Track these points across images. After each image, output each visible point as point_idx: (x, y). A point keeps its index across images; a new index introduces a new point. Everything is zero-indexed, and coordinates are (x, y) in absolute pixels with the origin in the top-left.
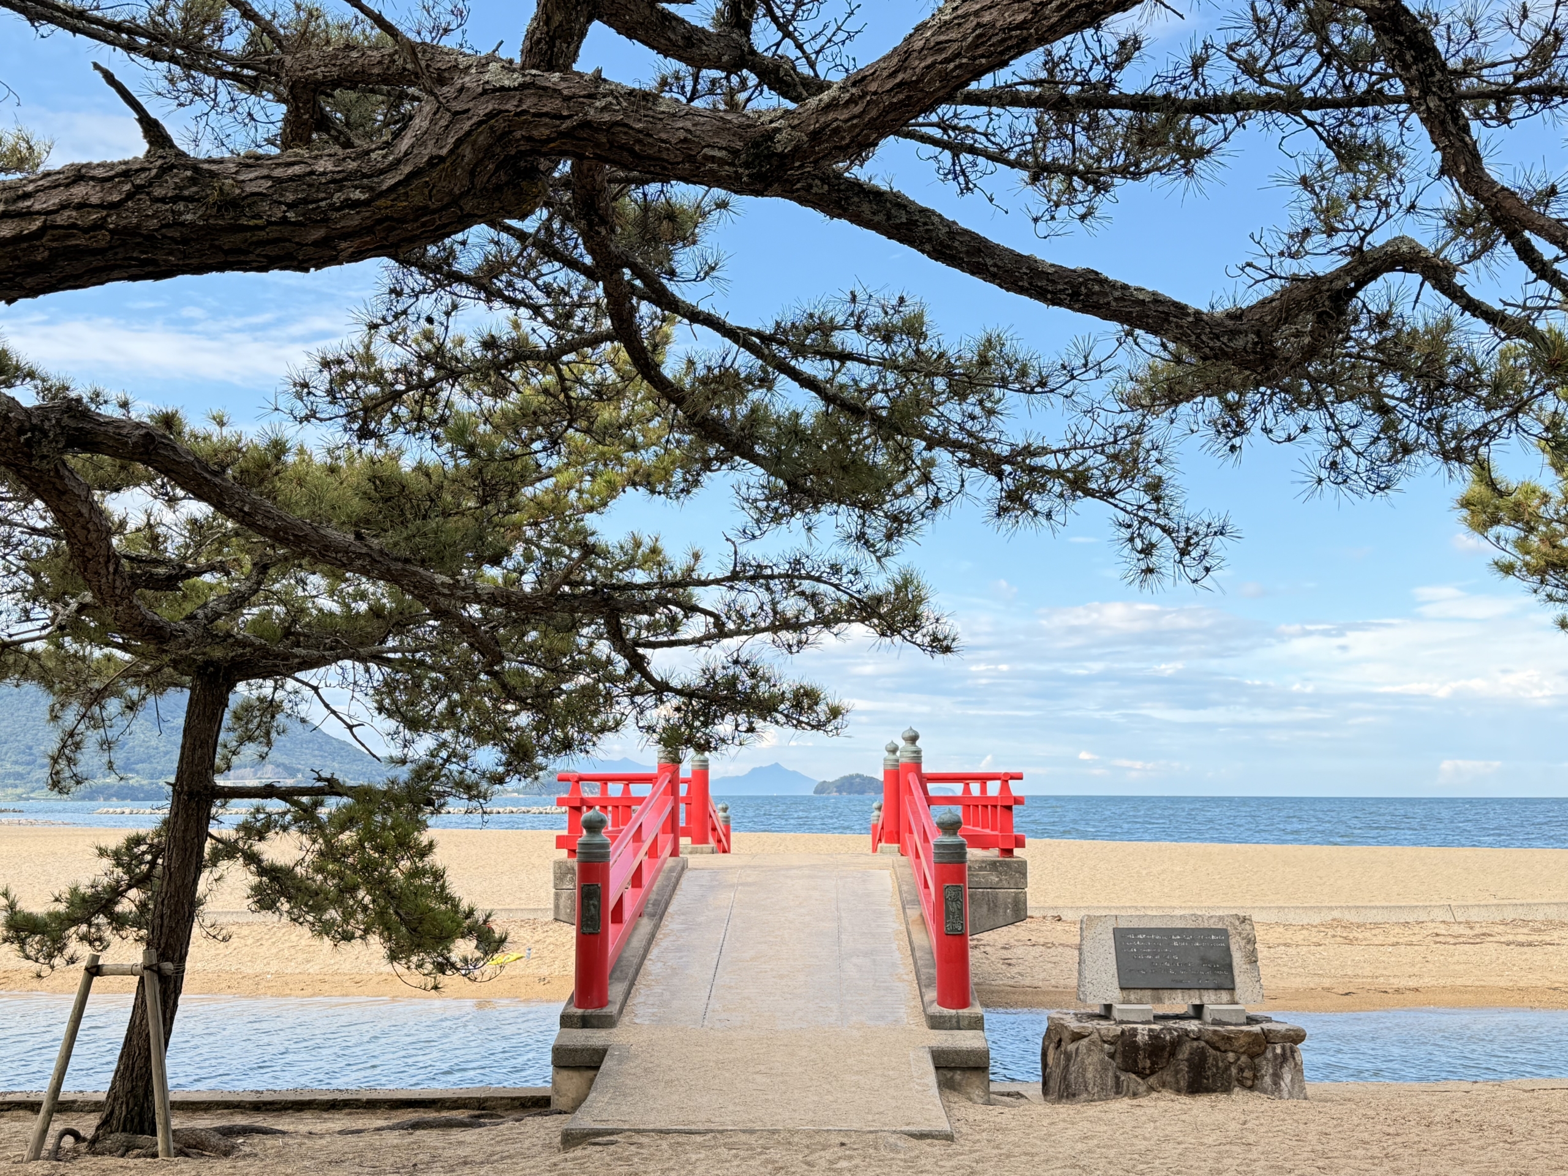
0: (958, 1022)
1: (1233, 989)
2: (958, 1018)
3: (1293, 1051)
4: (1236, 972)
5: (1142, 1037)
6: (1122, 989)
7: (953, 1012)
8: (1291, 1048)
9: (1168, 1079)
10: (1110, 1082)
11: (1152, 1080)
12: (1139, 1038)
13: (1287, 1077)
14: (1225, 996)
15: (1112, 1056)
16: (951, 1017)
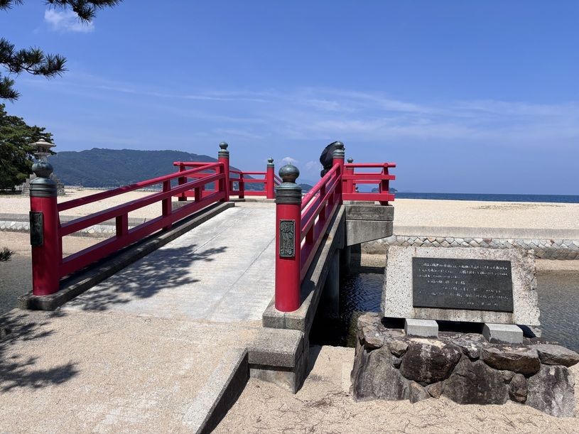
0: (284, 322)
1: (512, 312)
2: (285, 319)
3: (566, 373)
4: (515, 297)
5: (425, 354)
6: (414, 307)
7: (282, 314)
8: (565, 371)
9: (447, 388)
10: (394, 389)
11: (432, 387)
12: (423, 354)
13: (559, 397)
14: (504, 317)
15: (397, 366)
16: (279, 319)
